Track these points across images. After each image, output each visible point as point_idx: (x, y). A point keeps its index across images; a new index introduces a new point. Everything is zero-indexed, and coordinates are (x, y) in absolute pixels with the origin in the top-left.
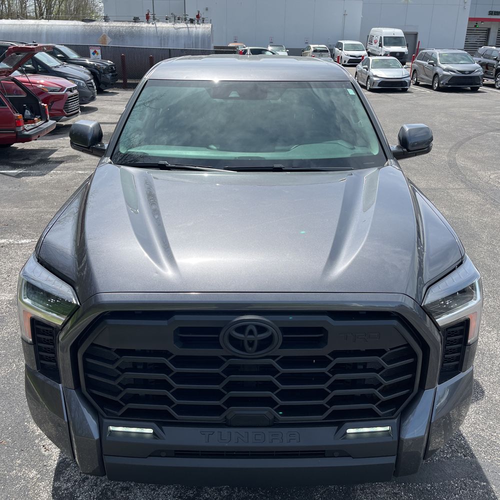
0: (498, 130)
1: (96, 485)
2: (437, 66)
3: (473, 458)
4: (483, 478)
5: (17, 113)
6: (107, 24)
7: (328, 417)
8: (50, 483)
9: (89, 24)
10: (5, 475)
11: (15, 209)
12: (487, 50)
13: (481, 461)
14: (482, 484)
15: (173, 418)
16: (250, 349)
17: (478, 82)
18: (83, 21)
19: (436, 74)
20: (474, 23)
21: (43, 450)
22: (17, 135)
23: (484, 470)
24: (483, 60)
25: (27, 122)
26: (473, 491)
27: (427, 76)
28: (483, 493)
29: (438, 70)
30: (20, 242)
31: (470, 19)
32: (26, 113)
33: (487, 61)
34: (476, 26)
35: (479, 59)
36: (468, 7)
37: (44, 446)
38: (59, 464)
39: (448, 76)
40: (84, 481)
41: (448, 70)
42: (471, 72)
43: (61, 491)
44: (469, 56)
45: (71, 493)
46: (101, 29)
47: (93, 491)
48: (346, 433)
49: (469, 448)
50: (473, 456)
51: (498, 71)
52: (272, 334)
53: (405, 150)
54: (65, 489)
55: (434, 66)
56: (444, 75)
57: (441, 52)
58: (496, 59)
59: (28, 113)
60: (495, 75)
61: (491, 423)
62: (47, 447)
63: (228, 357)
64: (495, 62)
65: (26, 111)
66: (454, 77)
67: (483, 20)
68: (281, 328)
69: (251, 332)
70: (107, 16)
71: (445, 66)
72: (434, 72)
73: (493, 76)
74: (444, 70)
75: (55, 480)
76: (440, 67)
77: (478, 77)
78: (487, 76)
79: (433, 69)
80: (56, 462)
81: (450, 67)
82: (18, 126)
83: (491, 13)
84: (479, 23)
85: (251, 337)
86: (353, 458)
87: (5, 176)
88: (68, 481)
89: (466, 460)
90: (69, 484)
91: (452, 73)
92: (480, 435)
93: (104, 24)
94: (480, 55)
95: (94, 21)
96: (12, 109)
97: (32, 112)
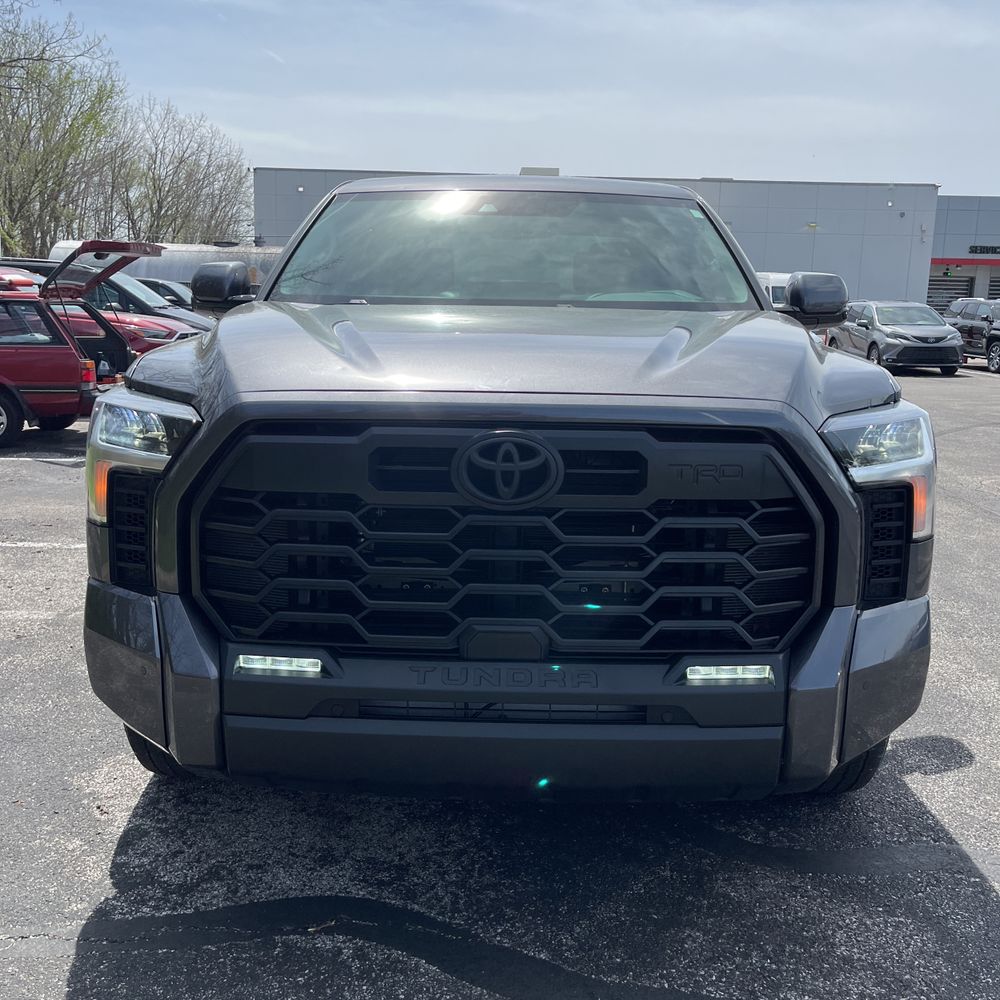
0: (997, 424)
1: (198, 861)
2: (874, 329)
3: (952, 843)
4: (973, 871)
5: (85, 357)
6: (260, 250)
7: (650, 644)
8: (107, 857)
9: (226, 249)
10: (18, 846)
11: (68, 506)
12: (968, 304)
13: (966, 849)
14: (973, 879)
15: (358, 638)
16: (506, 490)
17: (955, 359)
18: (216, 244)
19: (874, 344)
20: (943, 268)
21: (97, 813)
22: (81, 397)
23: (974, 861)
24: (960, 321)
25: (102, 380)
26: (954, 890)
27: (856, 347)
28: (973, 892)
29: (876, 336)
30: (73, 547)
31: (935, 262)
32: (101, 367)
33: (969, 323)
34: (946, 274)
35: (953, 320)
36: (929, 239)
37: (99, 808)
38: (126, 833)
39: (896, 346)
40: (175, 854)
41: (897, 336)
42: (938, 340)
43: (127, 868)
44: (935, 314)
45: (148, 873)
46: (248, 258)
47: (191, 868)
48: (684, 676)
49: (943, 830)
50: (951, 841)
51: (992, 339)
52: (546, 459)
53: (798, 309)
54: (138, 866)
55: (867, 328)
56: (889, 345)
57: (880, 305)
58: (985, 319)
59: (105, 366)
60: (987, 348)
61: (988, 798)
62: (105, 809)
63: (465, 511)
64: (985, 324)
65: (102, 362)
66: (906, 349)
67: (959, 263)
68: (563, 453)
69: (508, 457)
70: (260, 238)
71: (888, 329)
72: (870, 341)
73: (984, 350)
74: (888, 336)
75: (117, 854)
76: (880, 331)
77: (953, 348)
78: (972, 350)
79: (867, 335)
80: (121, 830)
81: (900, 330)
82: (85, 382)
83: (974, 250)
84: (952, 267)
85: (508, 466)
86: (700, 727)
87: (52, 466)
88: (144, 855)
89: (938, 846)
90: (145, 860)
91: (902, 340)
92: (966, 814)
93: (255, 250)
94: (955, 315)
95: (237, 244)
96: (76, 350)
97: (112, 364)
